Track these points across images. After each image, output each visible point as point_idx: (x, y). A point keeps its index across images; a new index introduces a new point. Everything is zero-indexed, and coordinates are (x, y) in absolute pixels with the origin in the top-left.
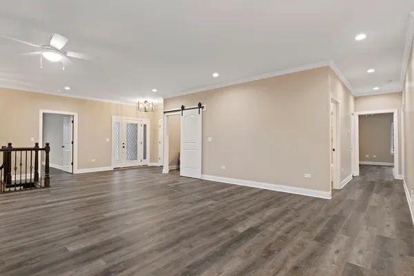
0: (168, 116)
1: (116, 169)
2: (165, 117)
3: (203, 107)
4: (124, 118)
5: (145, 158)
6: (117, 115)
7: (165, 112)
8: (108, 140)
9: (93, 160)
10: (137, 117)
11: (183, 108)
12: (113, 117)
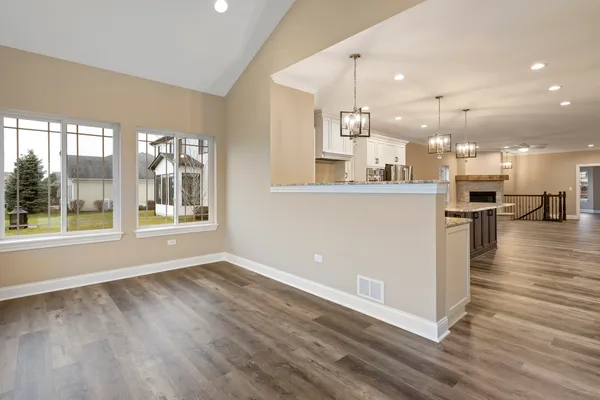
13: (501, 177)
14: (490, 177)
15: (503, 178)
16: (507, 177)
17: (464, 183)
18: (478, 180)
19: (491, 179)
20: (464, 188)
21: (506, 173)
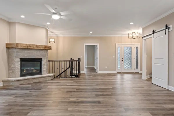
0: (145, 40)
1: (118, 73)
2: (143, 40)
3: (169, 28)
4: (122, 44)
5: (137, 68)
6: (118, 43)
7: (143, 37)
8: (114, 57)
9: (106, 67)
10: (131, 43)
11: (154, 32)
12: (116, 44)
13: (46, 47)
14: (37, 46)
15: (47, 48)
16: (50, 48)
17: (14, 50)
18: (27, 48)
19: (37, 48)
20: (14, 55)
21: (50, 45)
